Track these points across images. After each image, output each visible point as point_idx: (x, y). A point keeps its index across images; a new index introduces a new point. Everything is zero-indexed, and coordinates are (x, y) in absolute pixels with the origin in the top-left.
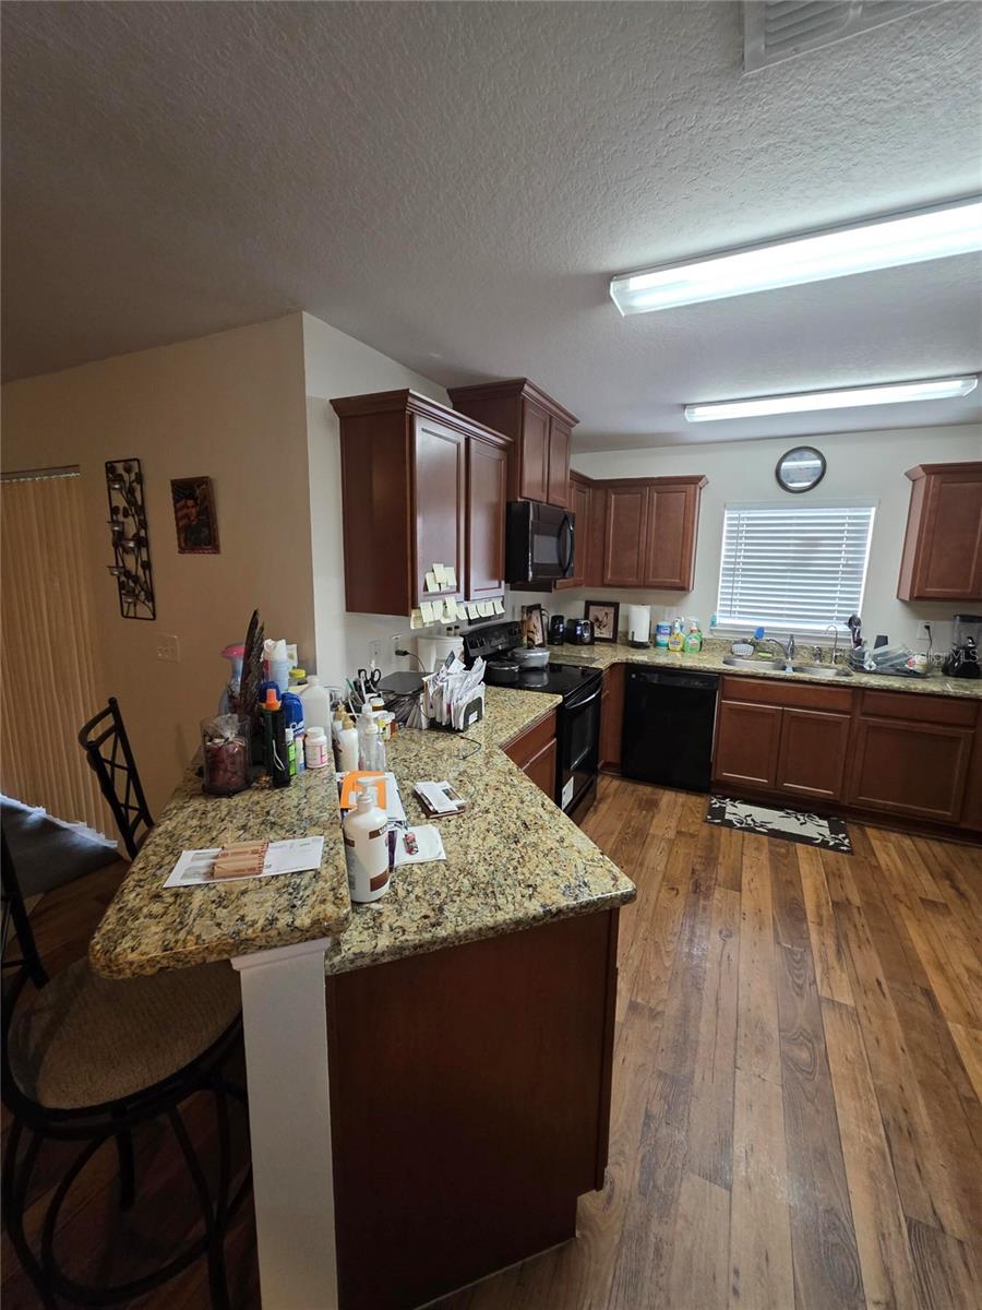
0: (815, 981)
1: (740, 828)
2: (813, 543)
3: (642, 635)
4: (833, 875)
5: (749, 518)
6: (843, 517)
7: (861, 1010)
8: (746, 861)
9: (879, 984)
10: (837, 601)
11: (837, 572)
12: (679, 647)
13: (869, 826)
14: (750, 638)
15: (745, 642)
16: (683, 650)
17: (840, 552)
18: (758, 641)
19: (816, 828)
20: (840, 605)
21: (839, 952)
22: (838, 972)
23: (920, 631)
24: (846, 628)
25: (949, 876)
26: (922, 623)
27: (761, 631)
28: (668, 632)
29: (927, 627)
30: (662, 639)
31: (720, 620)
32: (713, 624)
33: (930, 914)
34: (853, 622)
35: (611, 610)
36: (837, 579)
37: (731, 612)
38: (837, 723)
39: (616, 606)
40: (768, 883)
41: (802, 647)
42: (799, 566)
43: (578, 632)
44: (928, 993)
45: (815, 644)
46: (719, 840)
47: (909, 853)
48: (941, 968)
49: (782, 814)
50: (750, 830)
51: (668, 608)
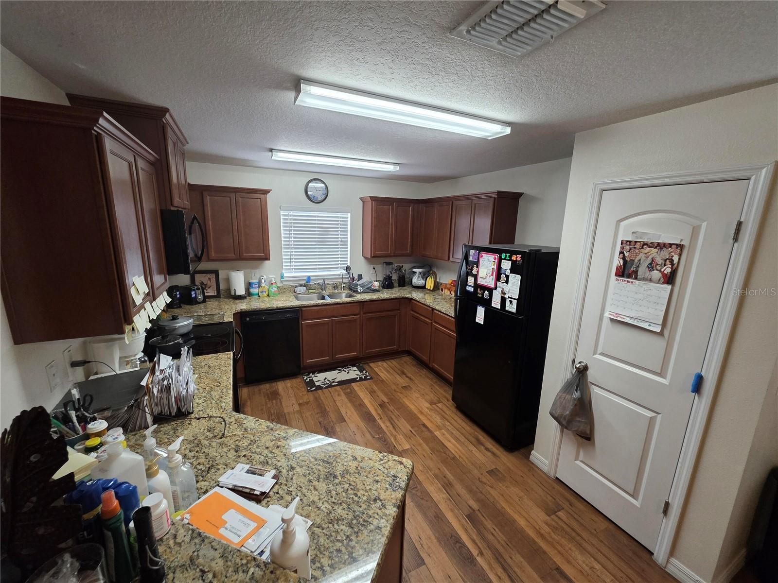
0: (395, 446)
1: (326, 388)
2: (326, 230)
3: (241, 291)
4: (372, 392)
5: (294, 216)
6: (338, 217)
7: (413, 447)
8: (338, 404)
9: (411, 432)
10: (339, 259)
11: (337, 245)
12: (265, 295)
13: (371, 363)
14: (303, 282)
15: (301, 285)
16: (268, 295)
17: (338, 235)
18: (307, 284)
19: (353, 373)
20: (341, 261)
21: (394, 427)
22: (398, 435)
23: (372, 271)
24: (345, 272)
25: (403, 373)
26: (372, 267)
27: (309, 277)
28: (257, 286)
29: (374, 268)
30: (254, 291)
31: (285, 275)
32: (282, 277)
33: (407, 392)
34: (348, 269)
35: (214, 276)
36: (338, 248)
37: (291, 269)
38: (355, 320)
39: (216, 272)
40: (353, 410)
41: (328, 284)
42: (322, 242)
43: (193, 296)
44: (424, 425)
45: (334, 282)
46: (320, 399)
47: (388, 369)
48: (422, 413)
49: (337, 371)
50: (330, 386)
51: (252, 271)
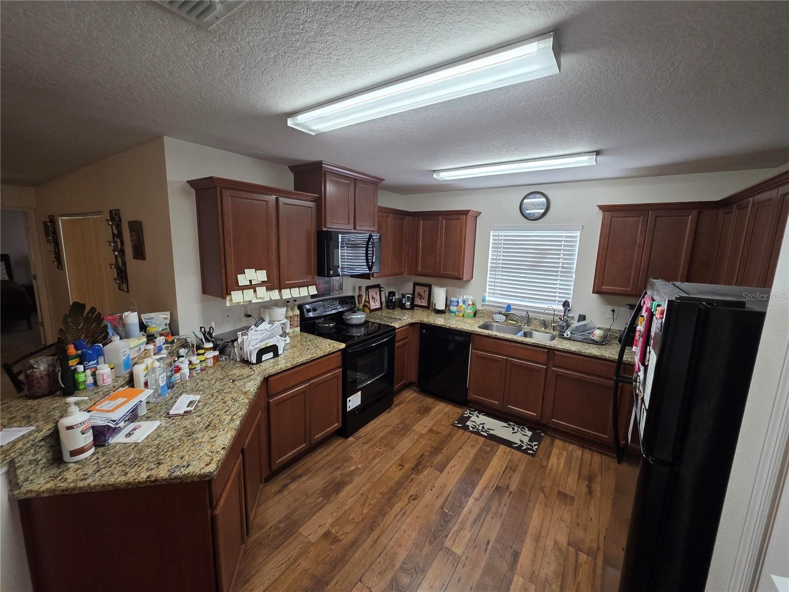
0: (447, 536)
1: (472, 432)
2: (543, 253)
3: (441, 306)
4: (511, 468)
5: (505, 236)
6: (562, 237)
7: (463, 558)
8: (459, 453)
9: (488, 543)
10: (558, 290)
11: (557, 272)
12: (461, 315)
13: (559, 439)
14: (503, 311)
15: (500, 313)
16: (463, 316)
17: (559, 259)
18: (508, 313)
19: (521, 436)
20: (559, 293)
21: (477, 519)
22: (467, 531)
23: (609, 314)
24: (561, 308)
26: (610, 308)
27: (509, 307)
28: (456, 304)
29: (613, 311)
30: (453, 308)
31: (487, 298)
32: (484, 300)
33: (557, 502)
34: (566, 304)
35: (427, 289)
36: (557, 276)
37: (494, 293)
38: (538, 370)
39: (429, 286)
40: (463, 469)
41: (535, 319)
42: (535, 267)
43: (404, 302)
44: (516, 555)
45: (543, 317)
46: (452, 438)
48: (537, 539)
49: (505, 425)
50: (478, 433)
51: (458, 289)
